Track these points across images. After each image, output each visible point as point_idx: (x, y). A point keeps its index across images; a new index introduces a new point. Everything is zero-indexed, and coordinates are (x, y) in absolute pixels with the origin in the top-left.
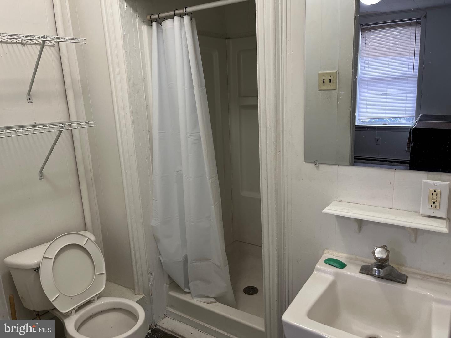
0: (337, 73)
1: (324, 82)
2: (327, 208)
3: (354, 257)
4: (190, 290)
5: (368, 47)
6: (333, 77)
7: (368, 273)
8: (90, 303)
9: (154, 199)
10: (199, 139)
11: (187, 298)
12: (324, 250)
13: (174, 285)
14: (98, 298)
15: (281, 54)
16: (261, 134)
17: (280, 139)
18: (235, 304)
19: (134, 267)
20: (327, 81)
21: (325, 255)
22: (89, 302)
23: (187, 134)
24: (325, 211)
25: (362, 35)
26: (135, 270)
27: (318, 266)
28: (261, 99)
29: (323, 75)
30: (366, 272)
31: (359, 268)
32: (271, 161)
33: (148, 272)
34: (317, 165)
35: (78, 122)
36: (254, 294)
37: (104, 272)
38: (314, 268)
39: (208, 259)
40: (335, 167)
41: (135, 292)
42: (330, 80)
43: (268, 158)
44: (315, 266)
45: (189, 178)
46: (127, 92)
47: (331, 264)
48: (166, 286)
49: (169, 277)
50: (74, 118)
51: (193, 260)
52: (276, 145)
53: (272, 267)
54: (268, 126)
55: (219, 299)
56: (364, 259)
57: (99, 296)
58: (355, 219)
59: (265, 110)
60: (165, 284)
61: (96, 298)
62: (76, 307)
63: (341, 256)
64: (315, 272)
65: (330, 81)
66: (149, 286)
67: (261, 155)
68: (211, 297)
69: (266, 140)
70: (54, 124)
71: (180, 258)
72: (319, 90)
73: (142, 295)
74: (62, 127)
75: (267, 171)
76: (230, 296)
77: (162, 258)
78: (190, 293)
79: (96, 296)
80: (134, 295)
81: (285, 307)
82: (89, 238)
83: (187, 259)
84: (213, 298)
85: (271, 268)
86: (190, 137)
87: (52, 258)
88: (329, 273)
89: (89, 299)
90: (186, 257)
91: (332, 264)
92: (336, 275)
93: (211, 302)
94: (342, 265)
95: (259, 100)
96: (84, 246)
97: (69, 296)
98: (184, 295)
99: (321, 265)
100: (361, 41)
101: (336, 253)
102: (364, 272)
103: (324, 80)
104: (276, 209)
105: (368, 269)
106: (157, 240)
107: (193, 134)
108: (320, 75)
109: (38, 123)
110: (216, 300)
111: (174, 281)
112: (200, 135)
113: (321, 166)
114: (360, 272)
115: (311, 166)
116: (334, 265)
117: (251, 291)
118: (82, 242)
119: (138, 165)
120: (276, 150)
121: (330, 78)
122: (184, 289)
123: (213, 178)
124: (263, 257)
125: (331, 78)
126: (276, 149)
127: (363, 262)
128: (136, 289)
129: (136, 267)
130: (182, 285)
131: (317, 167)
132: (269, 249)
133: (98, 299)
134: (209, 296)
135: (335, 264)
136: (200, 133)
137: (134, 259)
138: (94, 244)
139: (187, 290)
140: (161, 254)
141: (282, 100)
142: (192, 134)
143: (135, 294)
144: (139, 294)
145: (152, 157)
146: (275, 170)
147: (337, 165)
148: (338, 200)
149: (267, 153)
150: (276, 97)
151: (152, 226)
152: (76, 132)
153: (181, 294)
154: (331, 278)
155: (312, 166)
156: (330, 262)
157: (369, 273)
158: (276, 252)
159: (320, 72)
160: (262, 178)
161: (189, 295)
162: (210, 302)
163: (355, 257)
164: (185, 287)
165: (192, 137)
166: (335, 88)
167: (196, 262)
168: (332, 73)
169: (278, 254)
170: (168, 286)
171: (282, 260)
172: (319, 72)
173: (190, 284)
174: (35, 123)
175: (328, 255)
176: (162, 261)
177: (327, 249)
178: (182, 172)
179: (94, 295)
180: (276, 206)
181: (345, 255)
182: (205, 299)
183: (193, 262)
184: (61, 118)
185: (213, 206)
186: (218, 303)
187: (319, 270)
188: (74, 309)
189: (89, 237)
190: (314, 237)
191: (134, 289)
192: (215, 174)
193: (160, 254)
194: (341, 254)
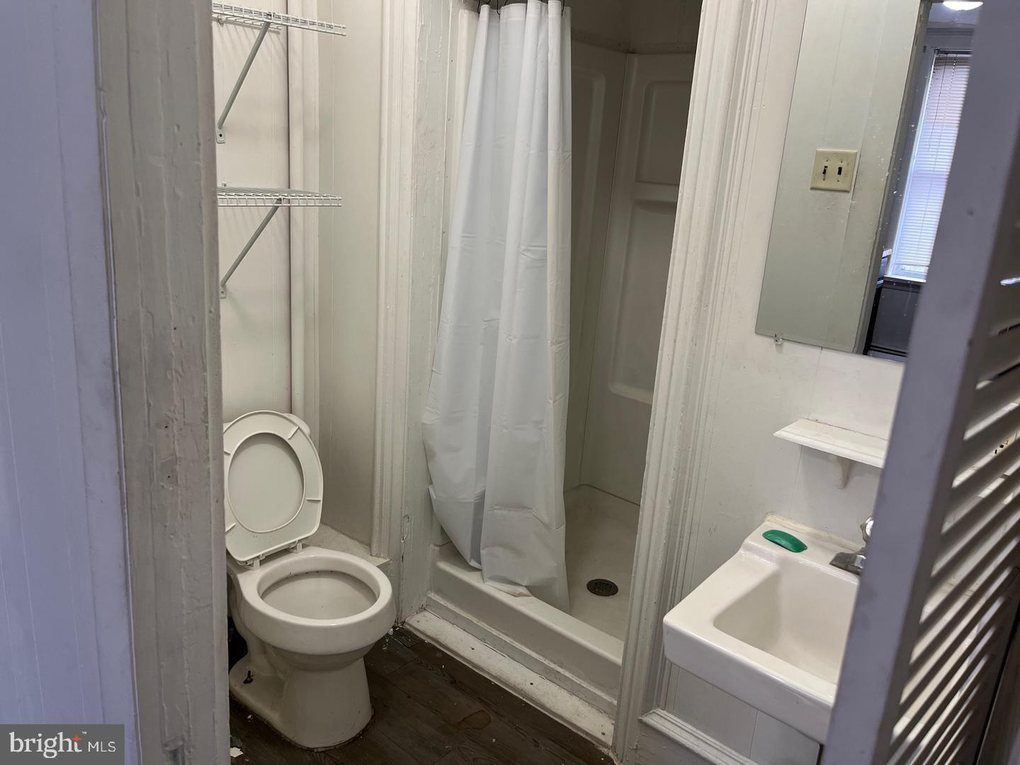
0: (858, 156)
1: (824, 172)
2: (787, 428)
3: (823, 534)
4: (480, 564)
5: (945, 102)
6: (848, 164)
7: (847, 566)
8: (287, 554)
9: (433, 369)
10: (543, 260)
11: (472, 579)
12: (767, 513)
13: (451, 550)
14: (304, 546)
15: (741, 108)
16: (674, 264)
17: (711, 280)
18: (568, 606)
19: (377, 501)
20: (833, 170)
21: (766, 523)
22: (286, 551)
23: (519, 247)
24: (781, 433)
25: (934, 72)
26: (377, 506)
27: (748, 541)
28: (685, 194)
29: (827, 156)
30: (843, 566)
31: (832, 557)
32: (686, 323)
33: (404, 515)
34: (780, 343)
35: (309, 193)
36: (608, 596)
37: (320, 498)
38: (741, 545)
39: (524, 508)
40: (815, 352)
41: (371, 551)
42: (840, 169)
43: (682, 315)
44: (744, 540)
45: (511, 337)
46: (411, 145)
47: (776, 540)
48: (433, 549)
49: (443, 531)
50: (297, 185)
51: (496, 505)
52: (701, 292)
53: (656, 534)
54: (691, 250)
55: (537, 591)
56: (844, 541)
57: (305, 544)
58: (839, 457)
59: (691, 218)
60: (432, 546)
61: (300, 545)
62: (263, 555)
63: (799, 530)
64: (741, 551)
65: (840, 173)
66: (401, 543)
67: (668, 308)
68: (522, 585)
69: (683, 278)
70: (264, 191)
71: (469, 497)
72: (812, 189)
73: (384, 558)
74: (280, 199)
75: (675, 341)
76: (560, 588)
77: (434, 491)
78: (480, 570)
79: (300, 541)
80: (369, 555)
81: (674, 601)
82: (299, 428)
83: (484, 501)
84: (526, 587)
85: (653, 537)
86: (525, 253)
87: (229, 454)
88: (769, 557)
89: (285, 546)
90: (482, 497)
91: (778, 541)
92: (783, 562)
93: (520, 595)
94: (798, 547)
95: (680, 194)
96: (289, 442)
97: (253, 532)
98: (468, 573)
99: (755, 540)
100: (929, 86)
101: (791, 524)
102: (840, 565)
103: (826, 167)
104: (681, 420)
105: (848, 560)
106: (428, 454)
107: (532, 248)
108: (819, 155)
109: (229, 186)
110: (529, 591)
111: (452, 542)
112: (545, 253)
113: (787, 345)
114: (831, 564)
115: (766, 343)
116: (782, 544)
117: (603, 588)
118: (286, 433)
119: (413, 297)
120: (701, 301)
121: (841, 165)
122: (468, 561)
123: (559, 343)
124: (641, 513)
125: (843, 165)
126: (700, 299)
127: (842, 547)
128: (374, 545)
129: (381, 501)
130: (466, 552)
131: (779, 346)
132: (656, 498)
133: (303, 548)
134: (518, 581)
135: (783, 542)
136: (546, 247)
137: (379, 485)
138: (308, 439)
139: (473, 563)
140: (434, 483)
141: (727, 202)
142: (530, 248)
143: (371, 555)
144: (378, 556)
145: (442, 285)
146: (692, 341)
147: (819, 347)
148: (810, 418)
149: (680, 305)
150: (715, 193)
151: (423, 424)
152: (297, 213)
153: (459, 569)
154: (770, 567)
155: (769, 342)
156: (774, 537)
157: (850, 567)
158: (668, 507)
159: (820, 150)
160: (662, 355)
161: (478, 573)
162: (518, 593)
163: (827, 535)
164: (472, 557)
165: (529, 254)
166: (848, 189)
167: (499, 509)
168: (847, 155)
169: (673, 511)
170: (437, 548)
171: (678, 525)
172: (818, 150)
173: (482, 551)
174: (225, 185)
175: (772, 523)
176: (434, 497)
177: (773, 513)
178: (498, 323)
179: (297, 539)
180: (682, 414)
181: (808, 529)
182: (508, 585)
183: (497, 507)
184: (274, 181)
185: (551, 402)
186: (533, 598)
187: (750, 549)
188: (258, 557)
189: (301, 427)
190: (751, 486)
191: (369, 545)
192: (566, 337)
193: (431, 483)
194: (800, 526)
